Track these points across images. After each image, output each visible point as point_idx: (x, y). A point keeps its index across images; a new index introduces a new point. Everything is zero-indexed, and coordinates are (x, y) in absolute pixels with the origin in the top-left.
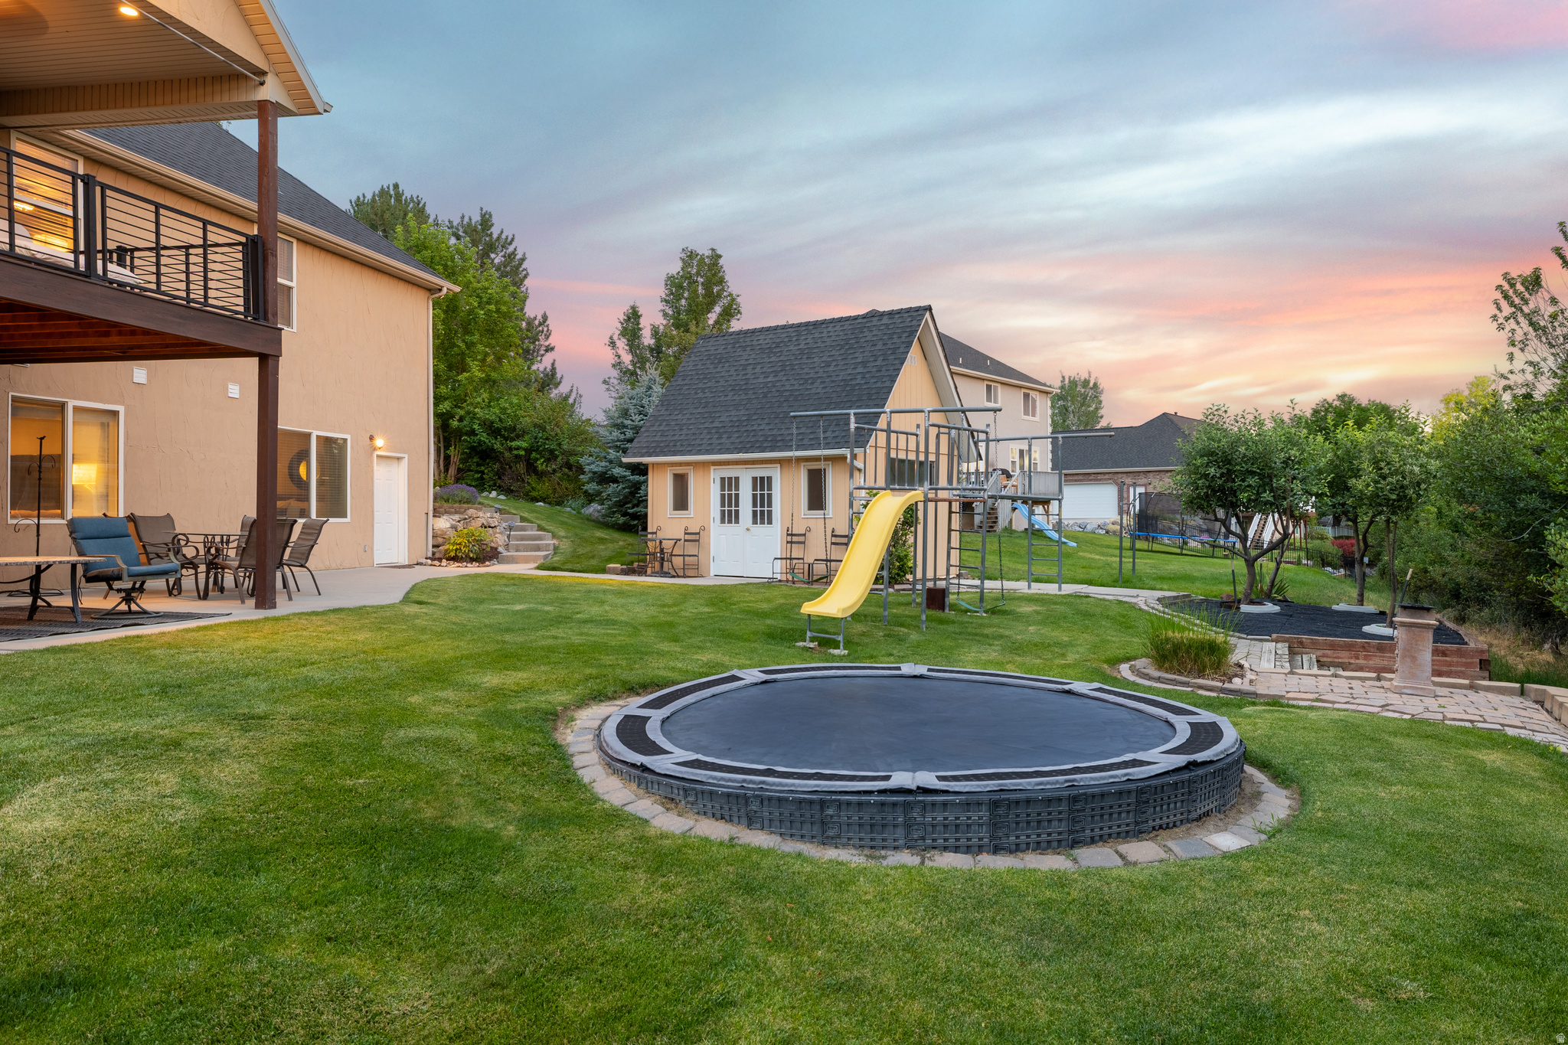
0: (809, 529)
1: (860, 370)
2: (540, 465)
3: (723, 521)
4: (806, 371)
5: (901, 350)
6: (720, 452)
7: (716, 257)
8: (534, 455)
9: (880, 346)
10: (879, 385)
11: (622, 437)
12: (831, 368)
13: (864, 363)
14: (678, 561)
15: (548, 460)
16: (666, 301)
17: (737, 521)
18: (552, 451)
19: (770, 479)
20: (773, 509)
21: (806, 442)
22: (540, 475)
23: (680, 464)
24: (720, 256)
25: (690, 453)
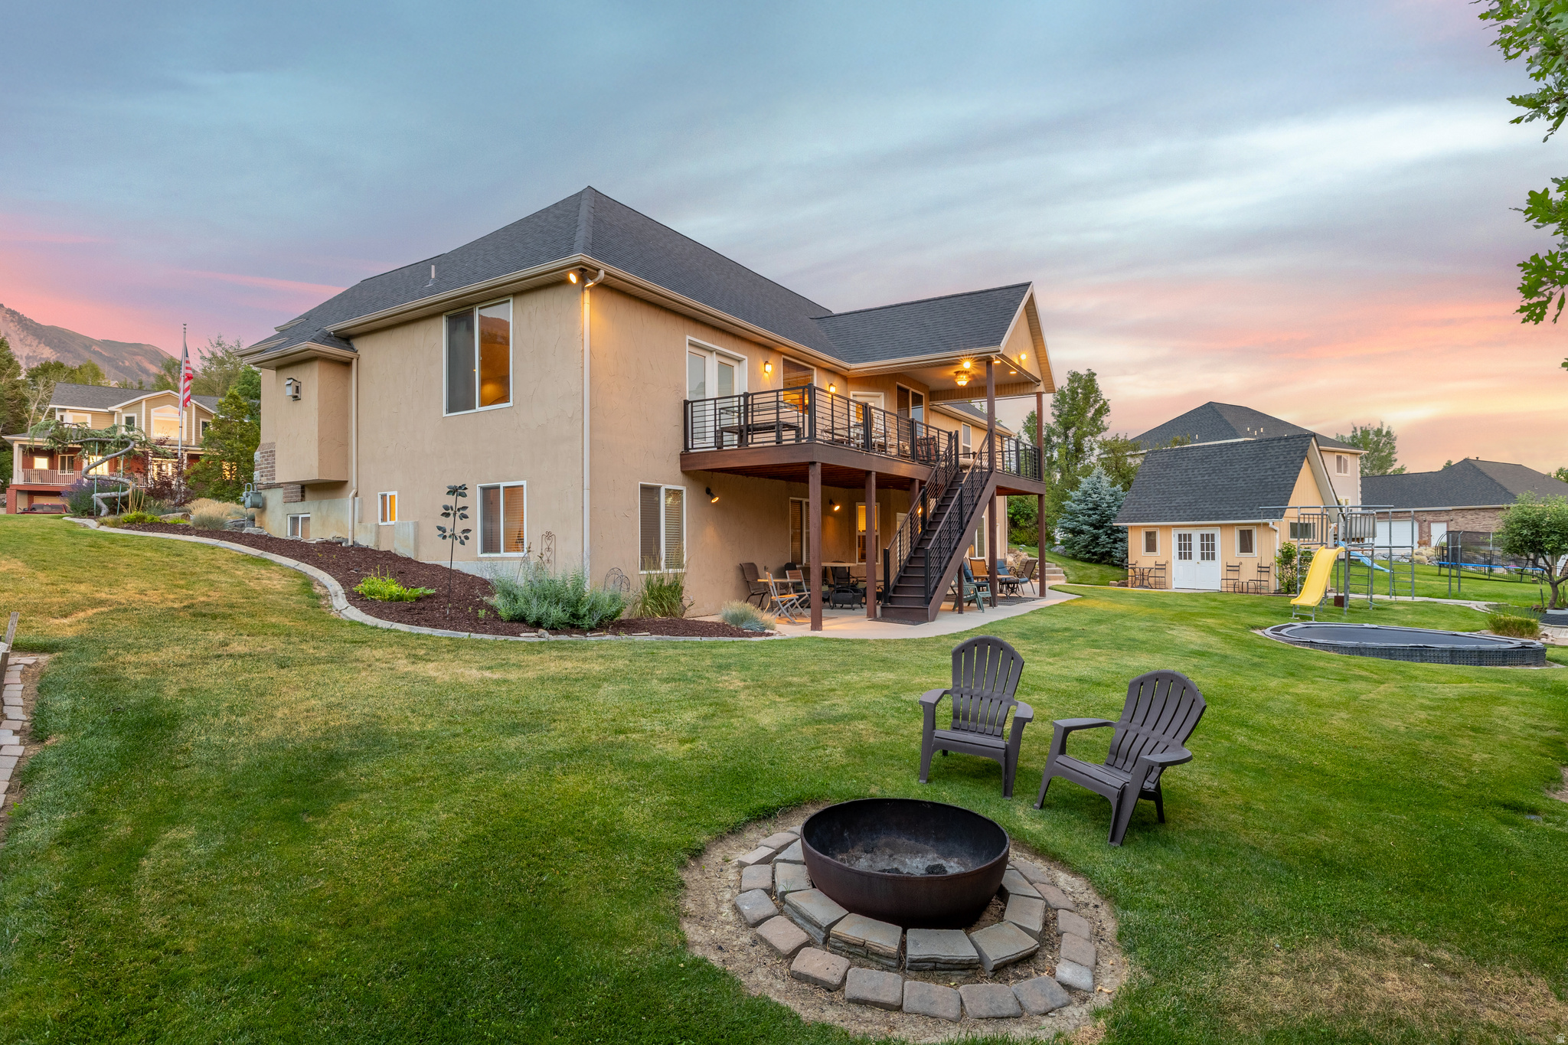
0: (1241, 563)
1: (1269, 473)
2: (1022, 523)
3: (1180, 558)
4: (1231, 473)
5: (1298, 461)
6: (1180, 520)
7: (1091, 376)
8: (1018, 517)
9: (1281, 458)
10: (1285, 482)
11: (1086, 507)
12: (1249, 472)
13: (1272, 469)
14: (1151, 580)
15: (1026, 520)
16: (1055, 406)
17: (1190, 558)
18: (1028, 515)
19: (1213, 535)
20: (1216, 552)
21: (1239, 515)
22: (1021, 528)
23: (1150, 527)
24: (1095, 374)
25: (1159, 520)
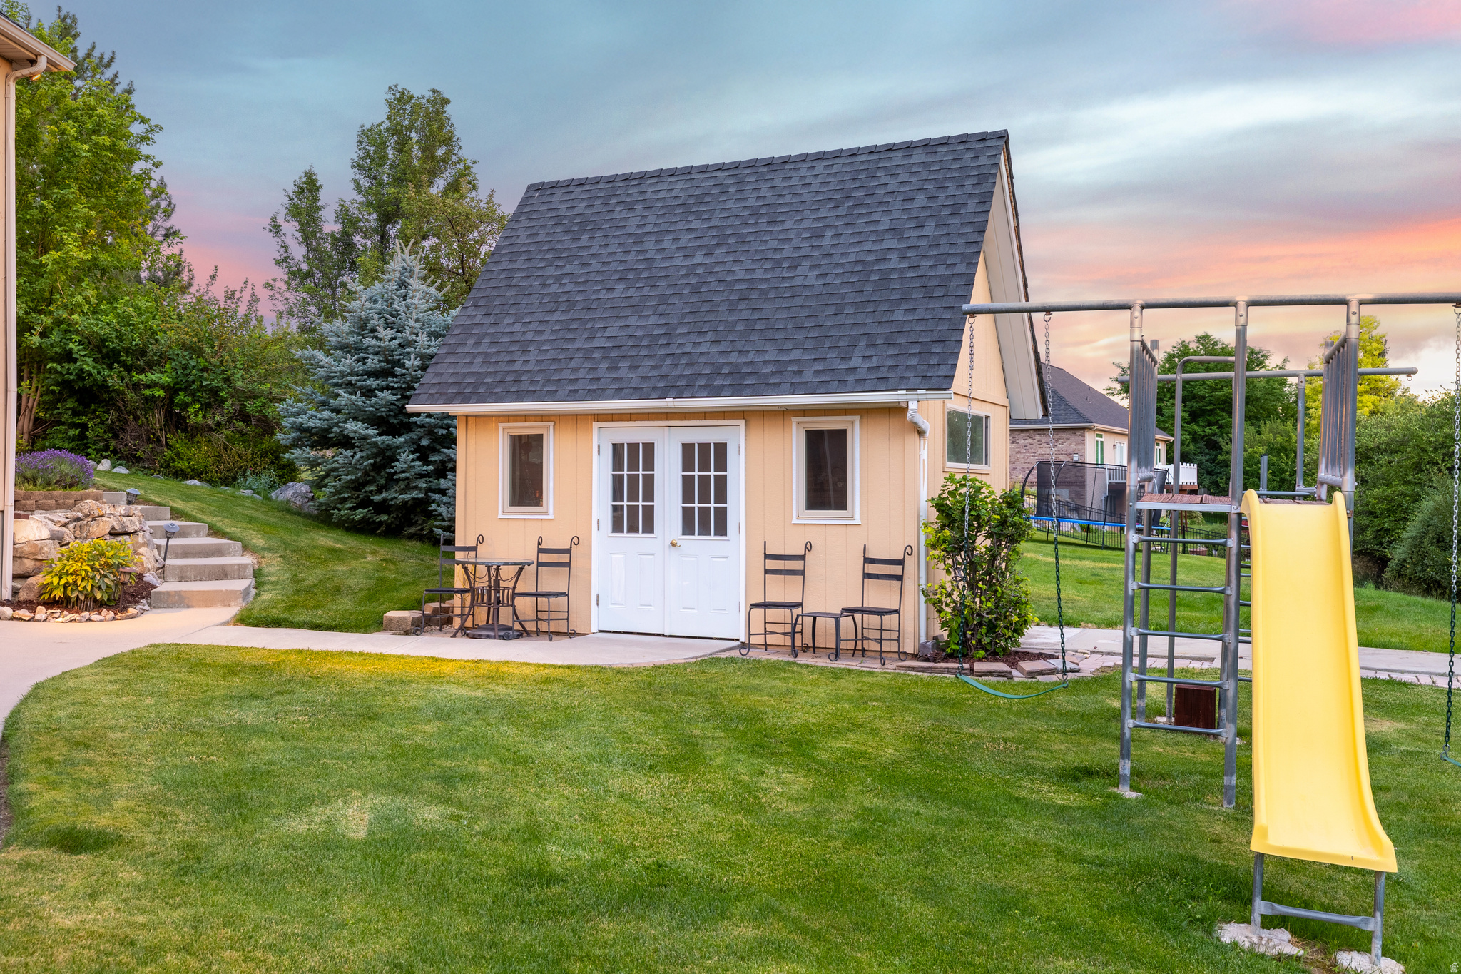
0: (809, 547)
1: (890, 243)
2: (194, 415)
3: (617, 527)
4: (773, 244)
5: (972, 207)
6: (619, 394)
7: (440, 102)
8: (181, 397)
9: (920, 201)
10: (942, 270)
11: (360, 367)
12: (827, 241)
13: (897, 232)
14: (525, 606)
15: (206, 406)
17: (649, 528)
18: (214, 392)
19: (721, 449)
20: (731, 505)
21: (808, 376)
22: (192, 432)
23: (525, 417)
24: (448, 102)
25: (552, 396)
